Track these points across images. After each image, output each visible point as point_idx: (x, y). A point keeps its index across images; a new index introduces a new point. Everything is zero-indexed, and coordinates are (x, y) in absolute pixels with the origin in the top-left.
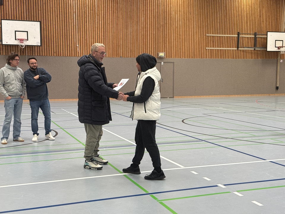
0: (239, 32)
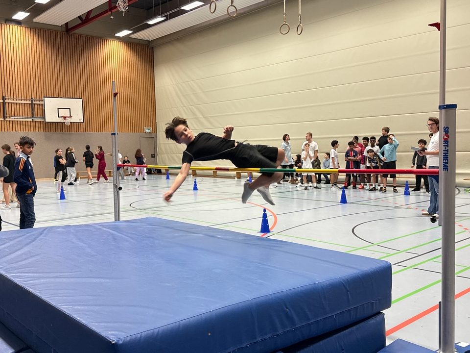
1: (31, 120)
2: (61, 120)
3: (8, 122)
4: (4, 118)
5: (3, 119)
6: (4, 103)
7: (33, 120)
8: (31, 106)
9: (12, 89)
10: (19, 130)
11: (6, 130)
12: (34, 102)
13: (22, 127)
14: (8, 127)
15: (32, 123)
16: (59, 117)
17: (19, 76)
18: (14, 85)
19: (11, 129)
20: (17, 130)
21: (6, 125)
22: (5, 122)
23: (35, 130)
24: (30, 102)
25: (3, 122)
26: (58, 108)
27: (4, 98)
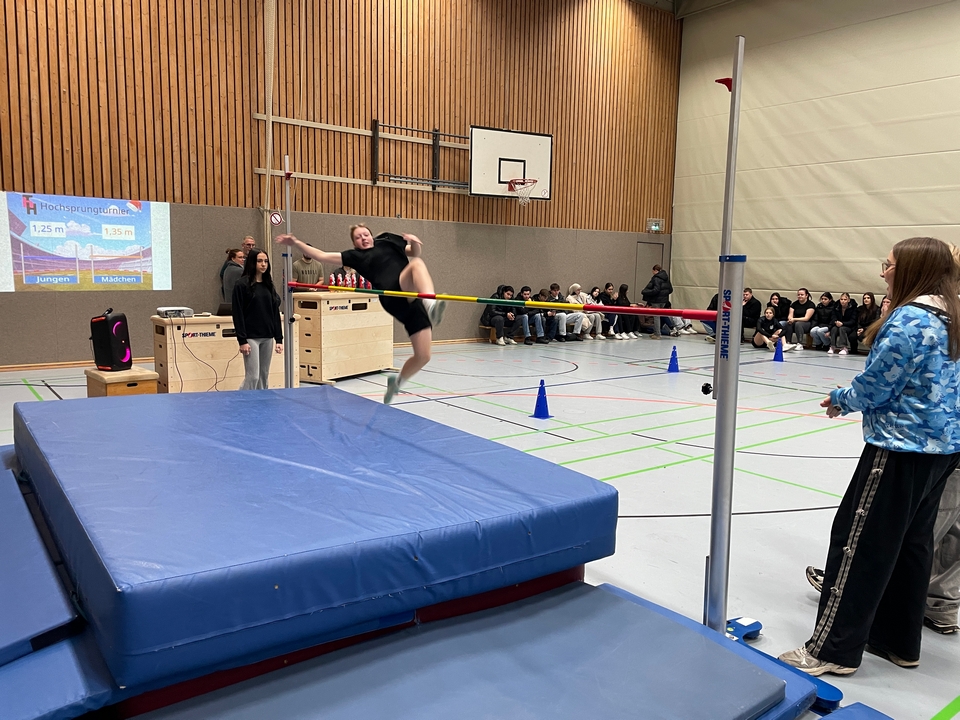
0: (375, 118)
1: (430, 189)
2: (502, 190)
3: (381, 193)
4: (374, 179)
5: (369, 183)
6: (374, 139)
7: (434, 188)
8: (431, 152)
9: (392, 102)
10: (404, 213)
11: (375, 213)
12: (441, 143)
13: (409, 206)
14: (381, 203)
15: (431, 195)
16: (500, 182)
17: (410, 69)
18: (398, 91)
19: (387, 210)
20: (398, 213)
21: (375, 200)
22: (375, 190)
23: (436, 216)
24: (430, 142)
25: (369, 189)
26: (501, 159)
27: (375, 125)
